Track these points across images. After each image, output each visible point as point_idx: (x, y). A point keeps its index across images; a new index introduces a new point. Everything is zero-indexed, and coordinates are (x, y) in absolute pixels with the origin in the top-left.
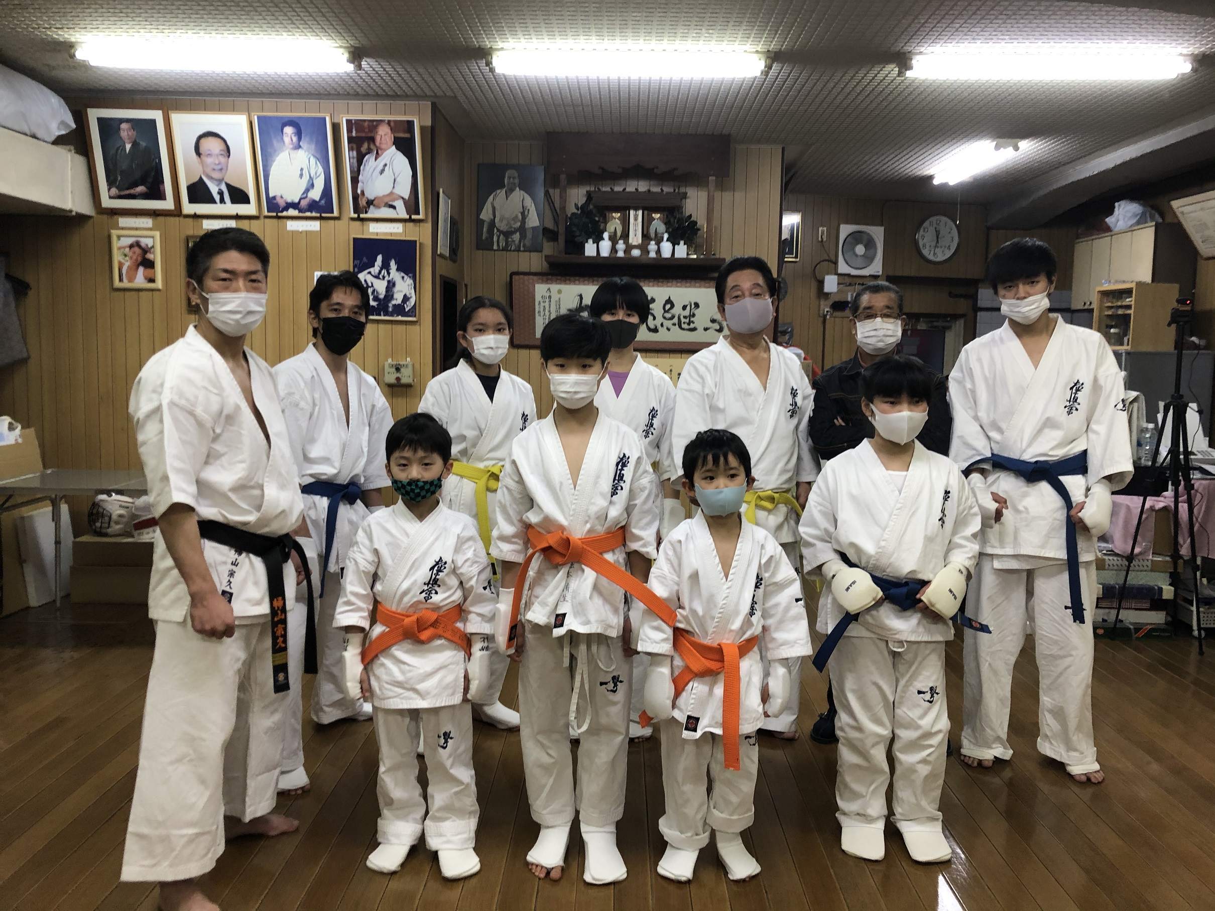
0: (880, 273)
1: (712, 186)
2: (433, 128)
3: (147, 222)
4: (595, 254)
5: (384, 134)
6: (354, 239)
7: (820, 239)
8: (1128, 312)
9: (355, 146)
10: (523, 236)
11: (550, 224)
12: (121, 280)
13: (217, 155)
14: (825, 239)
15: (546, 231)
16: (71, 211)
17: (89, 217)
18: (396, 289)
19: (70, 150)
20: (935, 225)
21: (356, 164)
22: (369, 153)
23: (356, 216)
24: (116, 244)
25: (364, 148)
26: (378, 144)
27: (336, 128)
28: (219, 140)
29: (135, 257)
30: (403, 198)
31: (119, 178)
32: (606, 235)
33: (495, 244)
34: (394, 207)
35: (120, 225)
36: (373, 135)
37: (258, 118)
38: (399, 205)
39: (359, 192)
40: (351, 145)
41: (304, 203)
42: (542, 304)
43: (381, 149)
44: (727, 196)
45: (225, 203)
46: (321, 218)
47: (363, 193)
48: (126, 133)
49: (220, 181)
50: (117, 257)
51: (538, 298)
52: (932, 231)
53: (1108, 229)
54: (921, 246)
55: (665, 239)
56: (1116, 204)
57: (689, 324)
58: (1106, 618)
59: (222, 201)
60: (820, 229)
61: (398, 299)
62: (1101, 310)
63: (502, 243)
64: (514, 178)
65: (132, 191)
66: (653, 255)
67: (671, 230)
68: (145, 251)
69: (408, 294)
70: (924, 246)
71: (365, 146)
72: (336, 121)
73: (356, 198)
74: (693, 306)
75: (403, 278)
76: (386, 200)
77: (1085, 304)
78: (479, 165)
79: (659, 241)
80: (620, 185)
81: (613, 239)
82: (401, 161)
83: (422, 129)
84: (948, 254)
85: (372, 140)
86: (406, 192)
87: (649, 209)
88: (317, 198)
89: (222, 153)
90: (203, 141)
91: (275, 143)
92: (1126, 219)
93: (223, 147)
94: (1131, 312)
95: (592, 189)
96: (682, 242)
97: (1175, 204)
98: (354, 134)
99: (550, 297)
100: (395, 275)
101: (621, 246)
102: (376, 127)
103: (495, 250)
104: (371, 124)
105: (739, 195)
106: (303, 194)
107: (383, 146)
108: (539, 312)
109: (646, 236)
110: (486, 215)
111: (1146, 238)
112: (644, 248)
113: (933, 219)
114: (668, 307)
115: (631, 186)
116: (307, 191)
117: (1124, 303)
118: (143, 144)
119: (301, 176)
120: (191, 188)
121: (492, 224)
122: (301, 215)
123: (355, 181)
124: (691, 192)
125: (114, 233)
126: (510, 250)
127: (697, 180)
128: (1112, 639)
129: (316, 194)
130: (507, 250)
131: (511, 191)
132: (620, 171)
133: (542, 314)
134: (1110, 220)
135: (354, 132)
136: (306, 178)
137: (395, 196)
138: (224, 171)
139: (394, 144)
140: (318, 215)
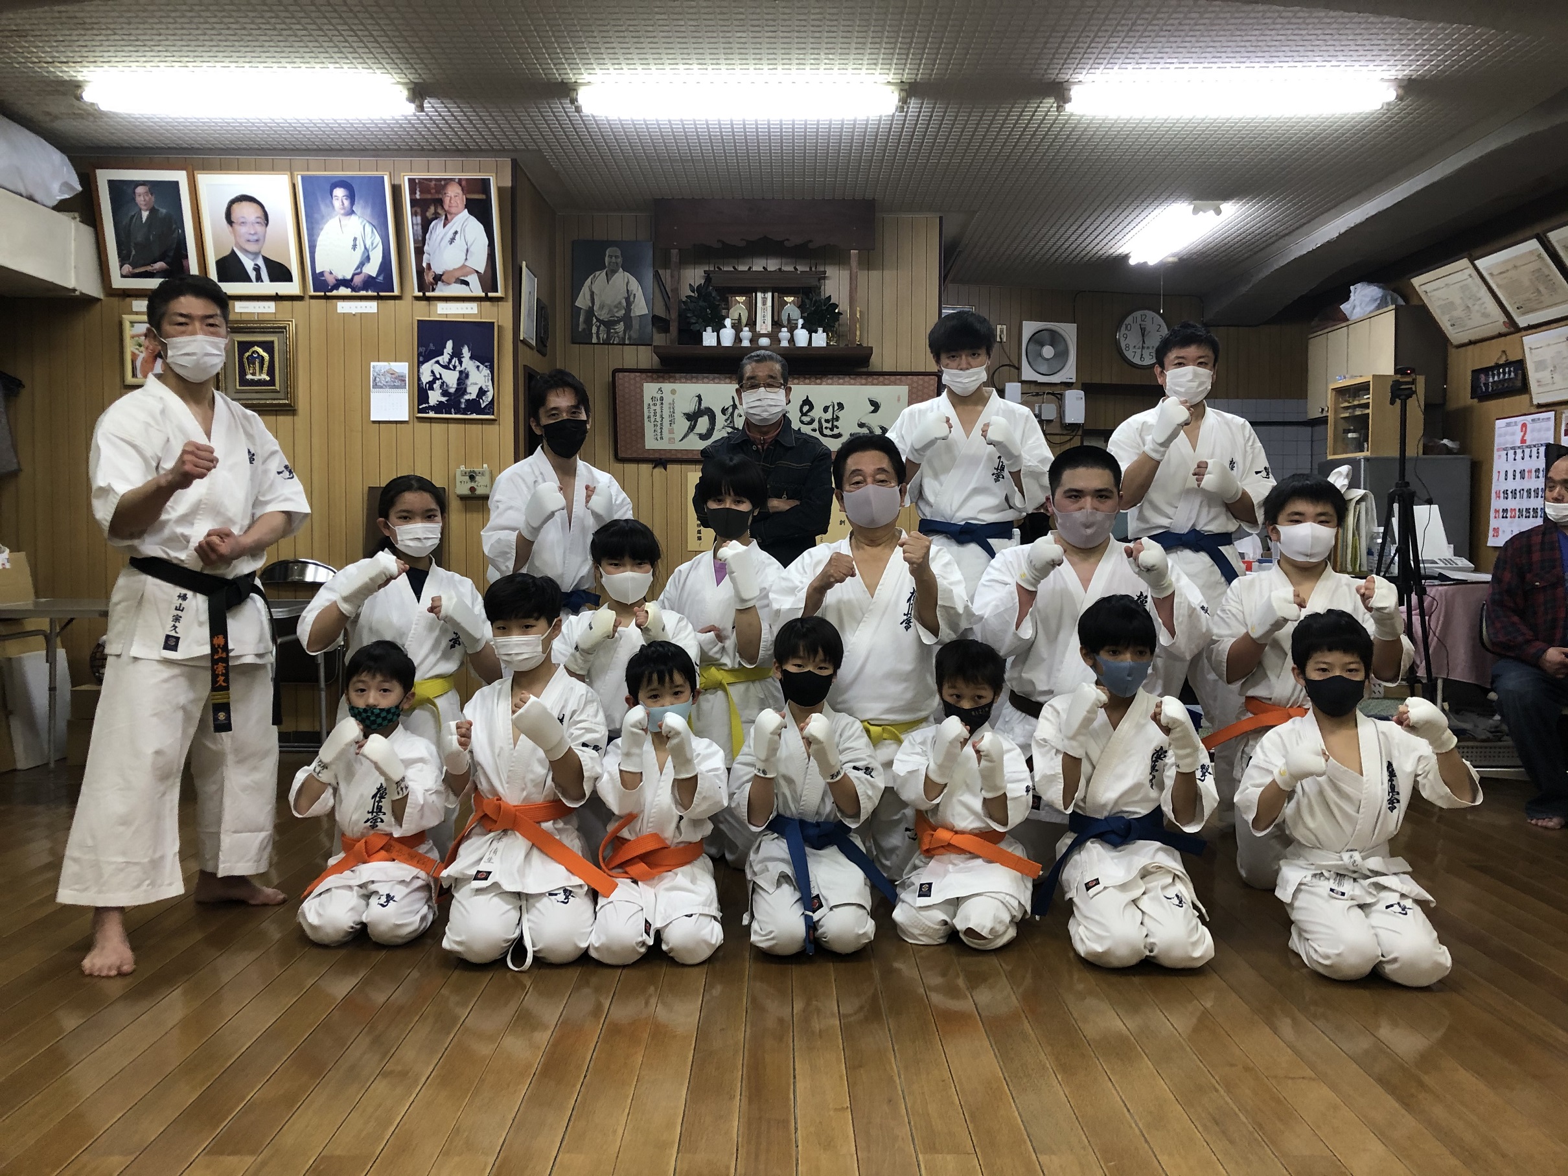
0: (1074, 380)
1: (854, 263)
2: (513, 188)
4: (714, 343)
5: (454, 196)
6: (418, 321)
8: (1367, 411)
9: (419, 210)
10: (628, 327)
11: (660, 312)
12: (134, 375)
13: (253, 224)
14: (1004, 339)
15: (656, 320)
16: (74, 290)
17: (98, 300)
18: (469, 382)
19: (74, 218)
20: (1139, 321)
21: (420, 232)
22: (436, 218)
24: (128, 332)
25: (430, 213)
26: (446, 207)
27: (396, 190)
28: (255, 205)
29: (152, 347)
30: (477, 272)
31: (133, 252)
32: (728, 322)
33: (594, 336)
34: (467, 283)
35: (134, 309)
36: (440, 196)
37: (303, 178)
38: (473, 280)
39: (424, 265)
40: (414, 209)
41: (358, 280)
42: (653, 407)
43: (451, 214)
44: (874, 274)
45: (262, 281)
46: (378, 298)
47: (429, 265)
48: (142, 198)
49: (256, 254)
50: (130, 347)
51: (647, 400)
52: (1136, 328)
53: (1344, 318)
54: (1123, 346)
55: (800, 326)
56: (1352, 288)
57: (832, 430)
59: (259, 278)
61: (472, 393)
62: (1336, 411)
63: (603, 336)
64: (616, 257)
65: (149, 268)
66: (785, 344)
67: (806, 315)
69: (484, 387)
70: (1127, 346)
71: (432, 209)
72: (396, 182)
73: (420, 272)
74: (836, 407)
75: (478, 367)
76: (457, 274)
77: (1323, 410)
78: (573, 242)
79: (792, 329)
80: (743, 264)
81: (737, 327)
82: (473, 229)
83: (500, 190)
85: (439, 202)
86: (481, 264)
87: (780, 290)
88: (374, 275)
89: (259, 220)
90: (235, 206)
91: (323, 207)
92: (1363, 305)
93: (260, 213)
95: (712, 269)
96: (820, 330)
97: (1416, 281)
98: (418, 196)
99: (662, 399)
100: (468, 364)
101: (746, 333)
102: (444, 187)
103: (594, 344)
105: (888, 274)
106: (357, 269)
107: (453, 210)
108: (649, 417)
109: (777, 324)
110: (582, 302)
111: (1386, 323)
112: (774, 336)
113: (1138, 314)
114: (806, 408)
115: (758, 265)
116: (362, 265)
117: (1361, 402)
118: (163, 211)
119: (354, 247)
120: (220, 264)
121: (590, 312)
122: (354, 294)
123: (420, 252)
124: (830, 271)
125: (127, 318)
126: (613, 344)
127: (838, 257)
129: (372, 269)
130: (609, 344)
131: (614, 272)
132: (743, 244)
133: (652, 419)
134: (1345, 307)
135: (418, 193)
136: (360, 249)
137: (467, 269)
138: (260, 242)
139: (466, 207)
140: (376, 294)
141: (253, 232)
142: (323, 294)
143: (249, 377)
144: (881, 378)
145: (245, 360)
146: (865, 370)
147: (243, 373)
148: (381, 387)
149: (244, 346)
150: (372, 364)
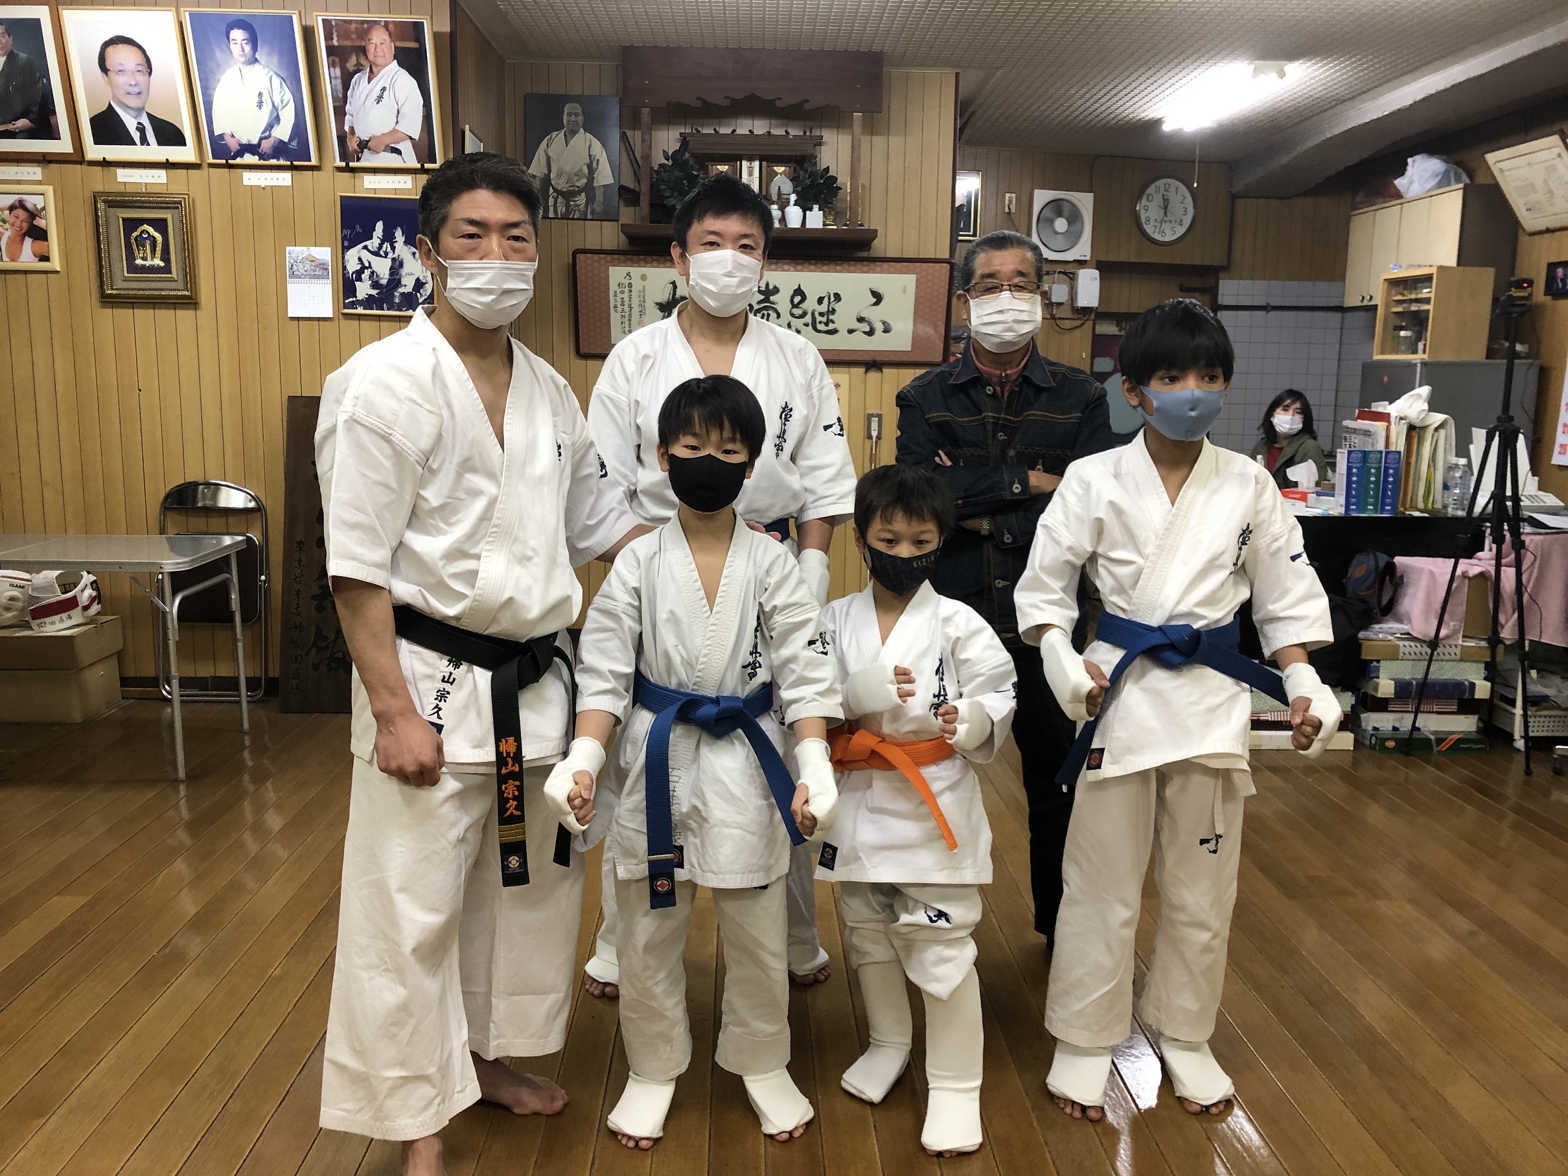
0: (1088, 258)
1: (857, 127)
2: (453, 34)
3: (34, 172)
5: (380, 43)
6: (341, 197)
7: (1007, 210)
8: (1425, 307)
9: (337, 60)
10: (590, 199)
11: (629, 183)
13: (133, 72)
14: (1013, 211)
15: (623, 190)
18: (403, 272)
20: (1162, 192)
21: (340, 87)
22: (359, 71)
23: (343, 164)
25: (351, 64)
26: (371, 57)
27: (308, 34)
28: (134, 49)
29: (18, 223)
30: (411, 138)
34: (398, 152)
36: (363, 44)
37: (192, 16)
39: (347, 128)
40: (331, 59)
41: (266, 146)
42: (620, 296)
43: (377, 66)
44: (879, 141)
45: (148, 144)
46: (292, 168)
47: (352, 129)
49: (139, 110)
51: (613, 287)
52: (1158, 199)
53: (1398, 195)
54: (1143, 220)
55: (792, 202)
56: (1410, 160)
57: (827, 324)
58: (1397, 725)
59: (144, 141)
60: (1007, 195)
61: (408, 284)
62: (1387, 306)
63: (561, 209)
64: (576, 115)
65: (10, 127)
67: (799, 189)
68: (33, 215)
69: (421, 278)
70: (1148, 219)
71: (353, 61)
72: (309, 23)
73: (342, 139)
74: (832, 299)
75: (414, 254)
76: (387, 141)
77: (1363, 298)
78: (526, 97)
79: (783, 206)
80: (726, 125)
82: (406, 84)
83: (437, 36)
84: (1180, 231)
85: (363, 51)
86: (414, 129)
87: (769, 159)
88: (286, 140)
89: (140, 68)
90: (110, 50)
91: (218, 54)
92: (1423, 180)
93: (140, 59)
94: (1430, 307)
95: (688, 131)
96: (816, 207)
97: (1491, 158)
98: (335, 42)
99: (630, 285)
100: (402, 250)
102: (367, 31)
103: (551, 218)
104: (359, 26)
105: (895, 141)
106: (264, 132)
107: (380, 61)
108: (615, 307)
110: (537, 168)
111: (1451, 205)
113: (1160, 183)
114: (797, 299)
115: (744, 127)
116: (270, 127)
117: (1420, 296)
118: (23, 56)
119: (260, 104)
121: (546, 180)
122: (262, 162)
123: (340, 112)
124: (828, 136)
126: (573, 219)
127: (835, 117)
128: (1407, 754)
129: (283, 132)
130: (569, 219)
131: (574, 132)
132: (727, 103)
133: (619, 309)
134: (1400, 183)
135: (335, 39)
136: (267, 108)
137: (400, 135)
138: (143, 96)
139: (395, 58)
140: (289, 163)
141: (133, 83)
142: (224, 161)
143: (139, 262)
144: (885, 265)
145: (133, 241)
146: (864, 254)
147: (131, 257)
148: (300, 277)
149: (131, 225)
150: (288, 248)
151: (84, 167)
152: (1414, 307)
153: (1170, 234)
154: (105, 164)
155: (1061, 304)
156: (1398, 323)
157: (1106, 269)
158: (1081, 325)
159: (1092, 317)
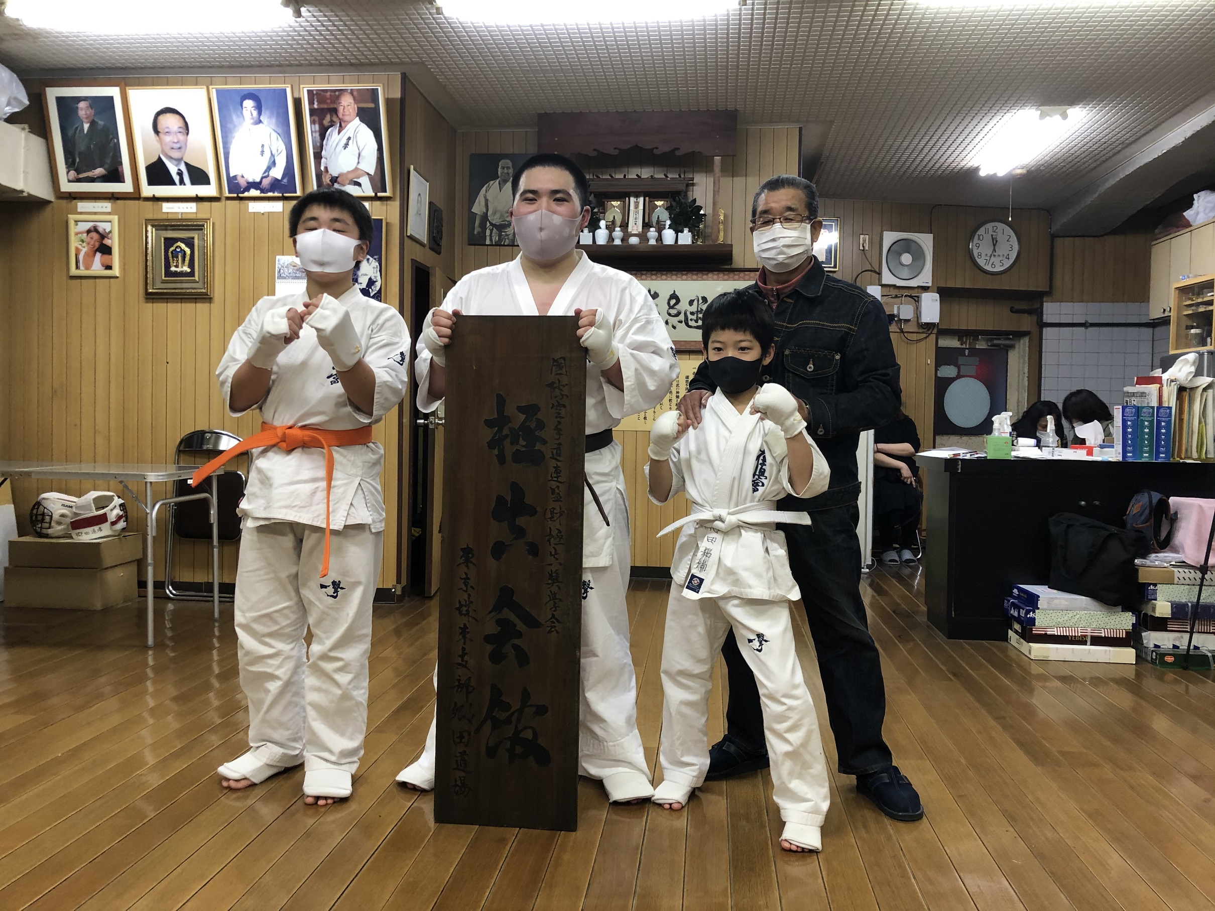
0: (930, 284)
1: (717, 168)
2: (402, 100)
3: (106, 206)
4: (590, 241)
7: (861, 248)
8: (1210, 308)
9: (316, 119)
12: (77, 267)
13: (176, 133)
14: (867, 248)
16: (22, 192)
17: (49, 202)
18: (360, 273)
19: (24, 129)
20: (991, 232)
21: (318, 138)
22: (331, 126)
24: (73, 229)
25: (326, 122)
26: (340, 116)
27: (298, 103)
28: (177, 116)
29: (92, 243)
30: (368, 174)
31: (78, 160)
32: (603, 224)
33: (488, 238)
34: (359, 184)
35: (79, 210)
36: (335, 106)
37: (218, 91)
38: (365, 181)
39: (322, 168)
40: (313, 118)
41: (266, 182)
43: (344, 122)
45: (185, 185)
47: (326, 168)
48: (83, 112)
49: (179, 160)
52: (988, 239)
53: (1188, 225)
54: (976, 255)
55: (667, 226)
56: (1195, 196)
58: (1177, 644)
59: (182, 182)
60: (862, 236)
61: (363, 283)
62: (1179, 309)
63: (495, 238)
64: (508, 168)
65: (90, 174)
66: (652, 242)
67: (674, 216)
68: (103, 236)
69: (373, 278)
70: (980, 255)
71: (328, 118)
72: (297, 93)
73: (319, 176)
75: (368, 260)
76: (351, 176)
77: (1164, 310)
78: (471, 156)
79: (660, 229)
80: (621, 172)
81: (610, 228)
82: (365, 135)
83: (388, 101)
84: (1008, 264)
85: (335, 111)
86: (371, 167)
87: (652, 195)
88: (279, 177)
89: (181, 130)
90: (161, 118)
91: (234, 117)
92: (1207, 211)
93: (181, 124)
96: (686, 230)
98: (316, 106)
101: (618, 233)
102: (338, 97)
103: (488, 245)
104: (333, 94)
106: (264, 173)
107: (346, 118)
109: (646, 225)
110: (478, 208)
112: (643, 236)
113: (990, 226)
114: (673, 302)
115: (633, 173)
116: (269, 169)
117: (1205, 299)
118: (101, 123)
119: (262, 152)
120: (150, 169)
121: (485, 217)
122: (263, 195)
123: (318, 156)
124: (697, 178)
125: (72, 218)
126: (504, 245)
127: (702, 163)
128: (1185, 668)
129: (277, 173)
130: (501, 245)
131: (506, 181)
132: (616, 152)
134: (1188, 214)
135: (316, 103)
136: (267, 155)
137: (360, 172)
138: (183, 150)
139: (358, 115)
140: (281, 195)
141: (176, 141)
142: (235, 195)
143: (173, 269)
145: (170, 254)
147: (168, 265)
148: (285, 278)
149: (169, 242)
150: (278, 257)
151: (141, 202)
152: (1202, 309)
153: (997, 265)
154: (155, 199)
155: (908, 321)
156: (1189, 323)
157: (946, 294)
158: (926, 338)
159: (935, 331)
